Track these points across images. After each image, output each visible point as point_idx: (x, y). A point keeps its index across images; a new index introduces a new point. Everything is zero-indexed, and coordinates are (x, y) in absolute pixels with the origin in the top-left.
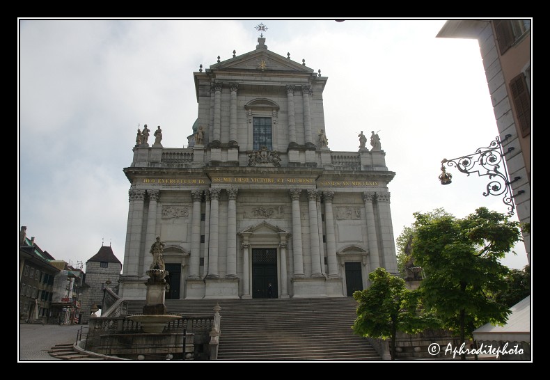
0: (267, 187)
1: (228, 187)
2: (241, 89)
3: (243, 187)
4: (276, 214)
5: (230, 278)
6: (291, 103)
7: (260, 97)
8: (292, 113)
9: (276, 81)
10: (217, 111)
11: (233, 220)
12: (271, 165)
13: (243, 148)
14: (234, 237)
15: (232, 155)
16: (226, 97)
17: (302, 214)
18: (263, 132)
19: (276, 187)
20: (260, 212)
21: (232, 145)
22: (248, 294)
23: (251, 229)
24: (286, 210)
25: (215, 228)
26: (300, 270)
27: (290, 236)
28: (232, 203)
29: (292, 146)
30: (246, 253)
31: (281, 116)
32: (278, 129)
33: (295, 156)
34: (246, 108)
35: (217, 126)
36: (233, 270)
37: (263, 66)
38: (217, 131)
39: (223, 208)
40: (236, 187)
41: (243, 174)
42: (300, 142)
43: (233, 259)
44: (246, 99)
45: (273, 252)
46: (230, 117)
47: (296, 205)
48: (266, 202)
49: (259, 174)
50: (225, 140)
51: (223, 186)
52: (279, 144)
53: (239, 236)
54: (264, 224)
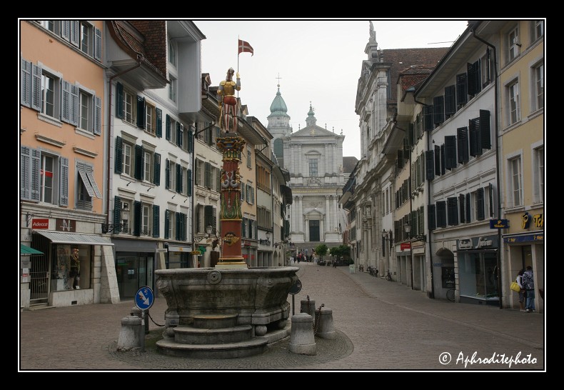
0: (315, 195)
1: (298, 195)
2: (303, 145)
3: (305, 195)
4: (319, 205)
5: (300, 233)
6: (327, 153)
7: (313, 149)
8: (327, 158)
9: (319, 141)
10: (293, 158)
11: (301, 209)
12: (317, 185)
13: (304, 175)
14: (302, 216)
15: (300, 181)
16: (296, 150)
17: (330, 205)
18: (313, 167)
19: (319, 194)
20: (313, 205)
21: (300, 176)
22: (308, 240)
23: (309, 213)
24: (324, 204)
25: (294, 213)
26: (328, 230)
27: (325, 215)
28: (301, 202)
29: (326, 175)
30: (307, 222)
31: (322, 157)
32: (320, 165)
33: (327, 180)
34: (306, 155)
35: (293, 166)
36: (301, 230)
37: (313, 132)
38: (293, 168)
39: (297, 203)
40: (302, 195)
41: (305, 189)
42: (330, 173)
43: (301, 226)
44: (306, 150)
45: (318, 222)
46: (298, 160)
47: (328, 202)
48: (315, 200)
49: (311, 189)
50: (296, 173)
51: (297, 195)
52: (321, 174)
53: (304, 215)
54: (315, 210)
